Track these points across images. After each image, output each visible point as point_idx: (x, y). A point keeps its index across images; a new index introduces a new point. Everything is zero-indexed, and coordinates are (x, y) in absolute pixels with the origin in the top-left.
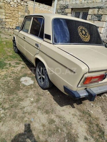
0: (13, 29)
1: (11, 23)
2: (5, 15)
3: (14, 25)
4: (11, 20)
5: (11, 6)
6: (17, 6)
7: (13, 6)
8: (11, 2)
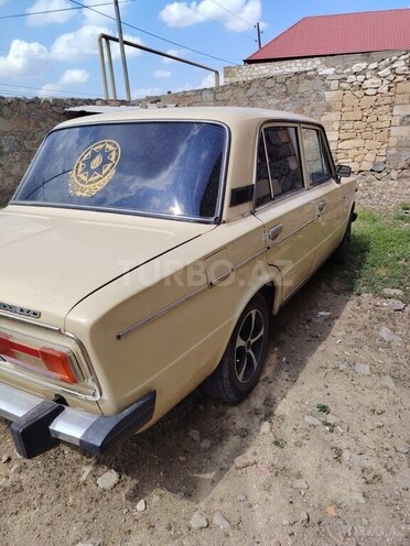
0: (360, 172)
1: (356, 152)
2: (339, 129)
3: (370, 157)
4: (359, 142)
5: (365, 94)
6: (390, 88)
7: (374, 92)
8: (366, 79)
